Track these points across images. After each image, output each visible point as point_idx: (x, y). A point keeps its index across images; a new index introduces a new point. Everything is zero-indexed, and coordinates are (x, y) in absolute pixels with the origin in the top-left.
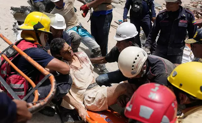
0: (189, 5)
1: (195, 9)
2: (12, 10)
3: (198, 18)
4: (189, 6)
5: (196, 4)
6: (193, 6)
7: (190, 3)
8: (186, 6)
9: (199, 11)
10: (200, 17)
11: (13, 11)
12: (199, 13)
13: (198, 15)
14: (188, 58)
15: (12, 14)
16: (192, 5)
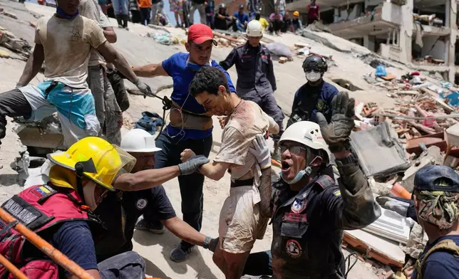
0: (393, 109)
1: (405, 118)
2: (15, 123)
3: (413, 135)
4: (392, 111)
5: (406, 108)
6: (401, 112)
7: (394, 106)
8: (387, 112)
9: (413, 123)
10: (417, 134)
11: (19, 125)
12: (414, 126)
13: (411, 129)
14: (401, 220)
15: (16, 131)
16: (399, 109)
